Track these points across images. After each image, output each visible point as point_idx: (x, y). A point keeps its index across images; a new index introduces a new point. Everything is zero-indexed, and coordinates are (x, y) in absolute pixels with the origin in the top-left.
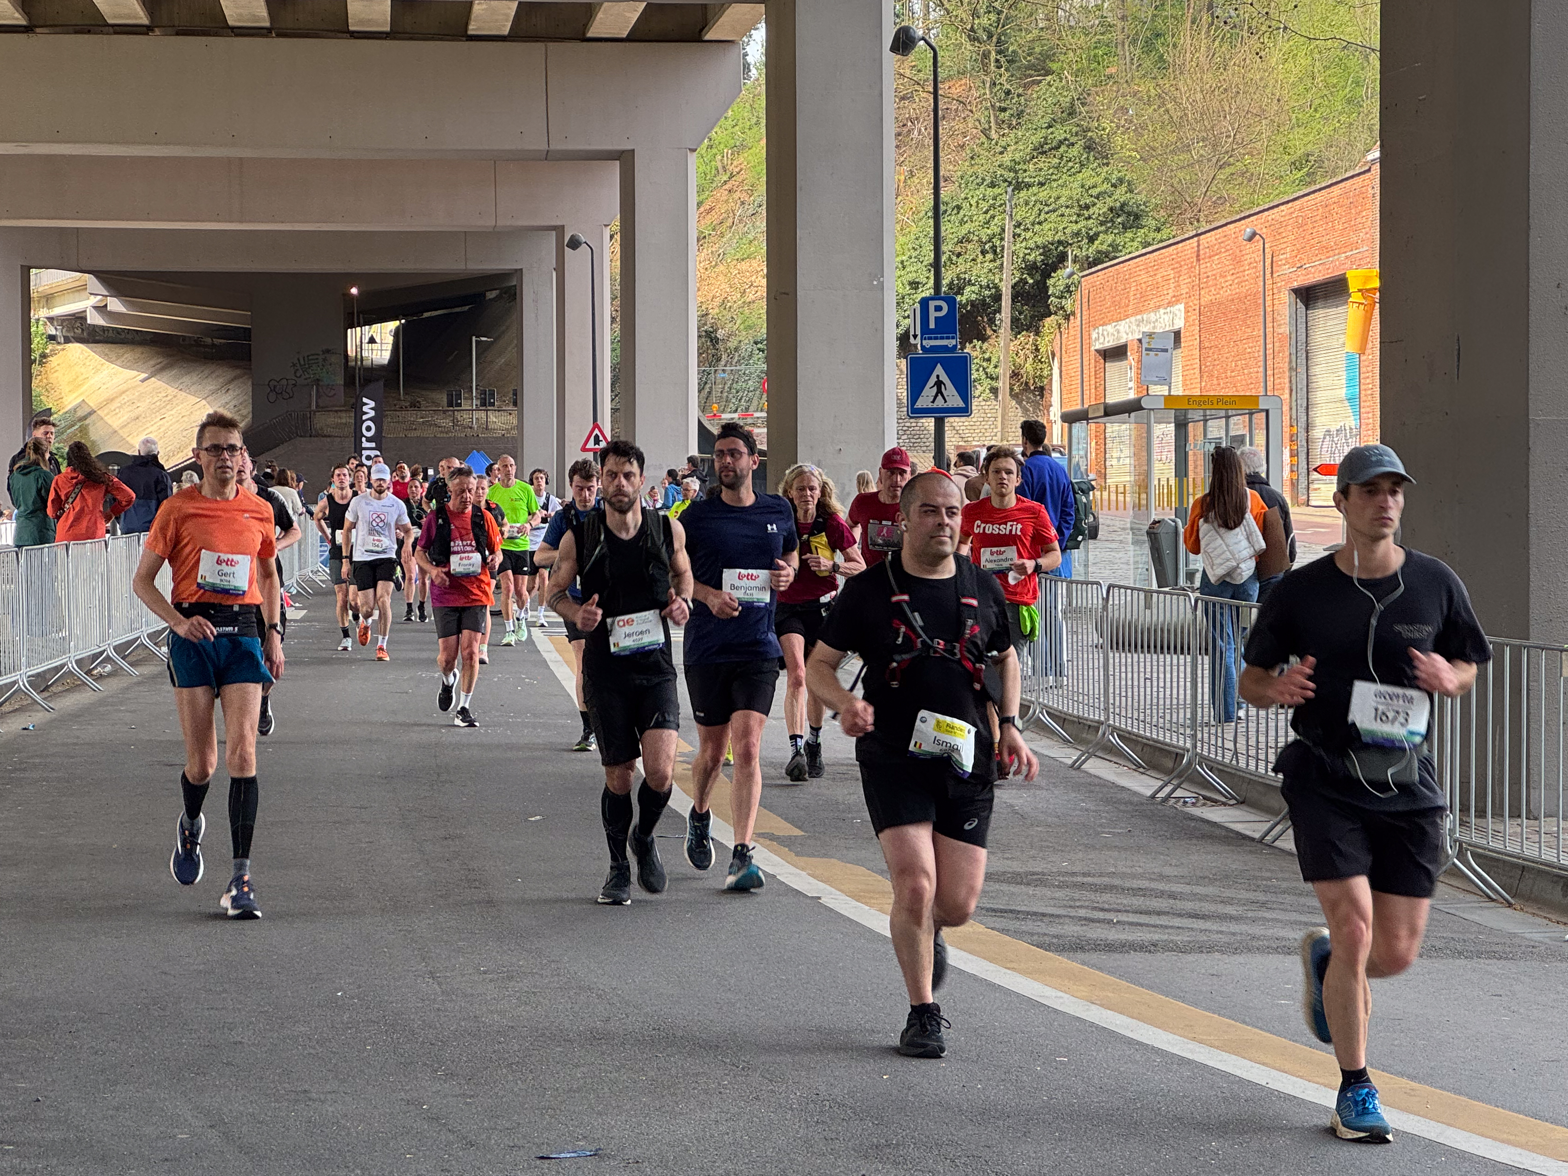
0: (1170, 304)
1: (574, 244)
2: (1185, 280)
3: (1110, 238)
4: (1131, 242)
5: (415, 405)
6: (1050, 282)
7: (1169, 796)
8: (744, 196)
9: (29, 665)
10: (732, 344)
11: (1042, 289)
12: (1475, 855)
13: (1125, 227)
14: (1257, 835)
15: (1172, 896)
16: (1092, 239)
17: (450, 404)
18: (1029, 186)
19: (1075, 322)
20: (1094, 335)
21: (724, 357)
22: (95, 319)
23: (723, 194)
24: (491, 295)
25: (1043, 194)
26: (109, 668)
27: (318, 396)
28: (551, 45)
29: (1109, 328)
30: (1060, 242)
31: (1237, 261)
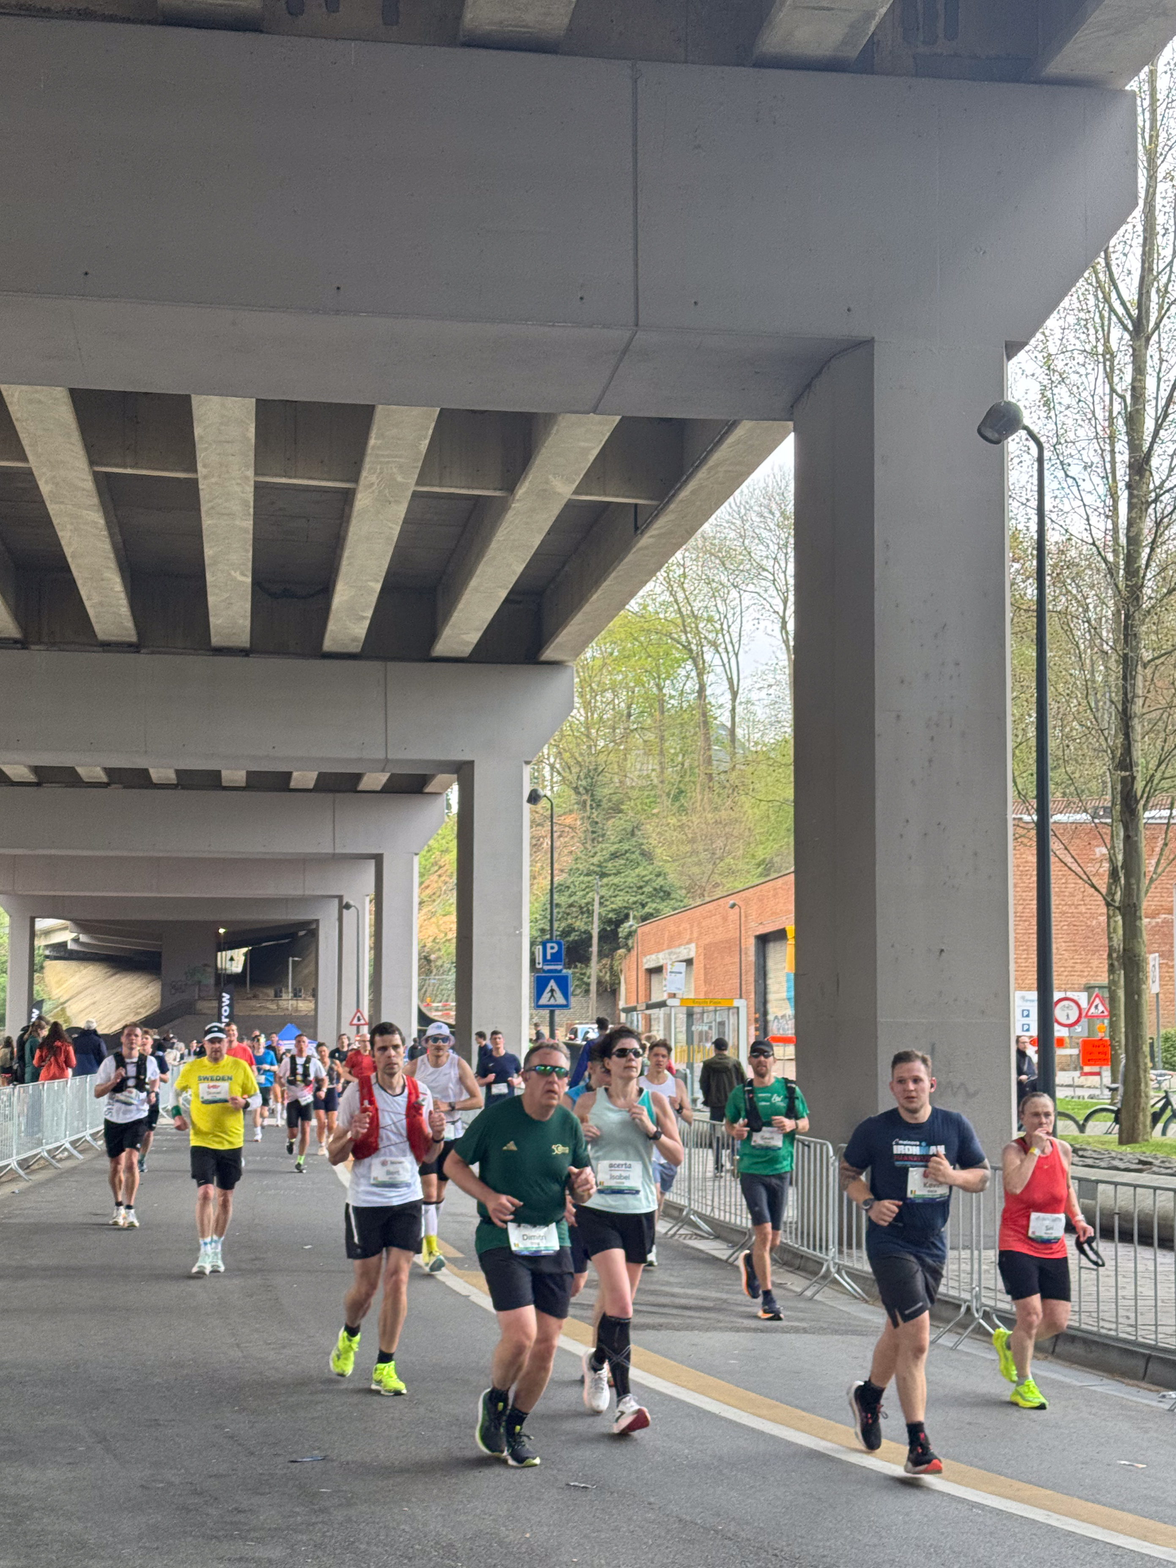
0: (688, 943)
1: (348, 906)
2: (696, 930)
3: (654, 905)
4: (665, 908)
5: (255, 997)
6: (620, 930)
7: (675, 1234)
8: (447, 879)
9: (18, 1154)
10: (439, 963)
11: (615, 933)
12: (848, 1273)
13: (663, 900)
14: (724, 1258)
15: (673, 1295)
16: (643, 906)
17: (276, 996)
18: (608, 875)
19: (634, 953)
20: (645, 960)
21: (435, 971)
22: (71, 946)
23: (434, 877)
24: (302, 933)
25: (616, 880)
26: (66, 1154)
27: (200, 990)
28: (338, 795)
29: (653, 956)
30: (626, 908)
31: (725, 919)
